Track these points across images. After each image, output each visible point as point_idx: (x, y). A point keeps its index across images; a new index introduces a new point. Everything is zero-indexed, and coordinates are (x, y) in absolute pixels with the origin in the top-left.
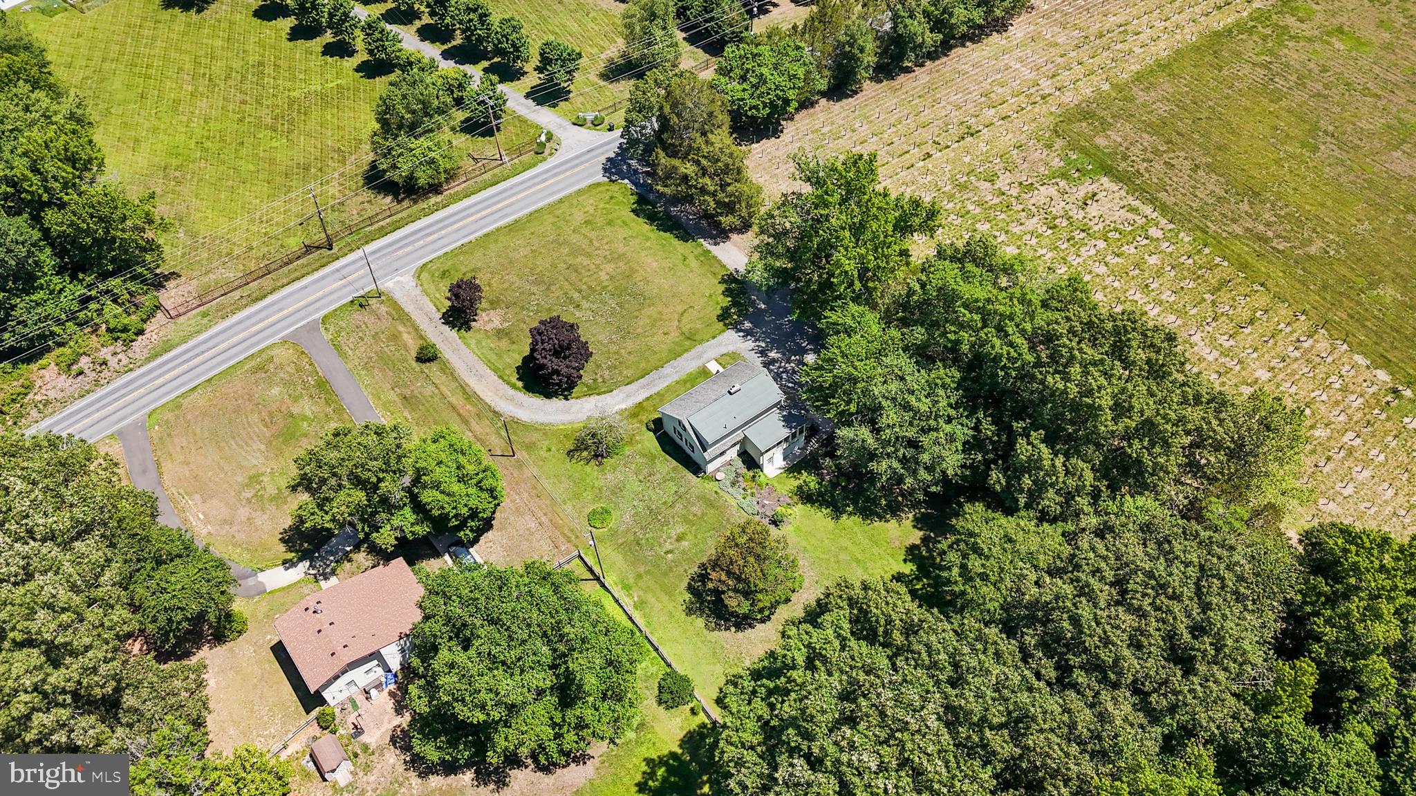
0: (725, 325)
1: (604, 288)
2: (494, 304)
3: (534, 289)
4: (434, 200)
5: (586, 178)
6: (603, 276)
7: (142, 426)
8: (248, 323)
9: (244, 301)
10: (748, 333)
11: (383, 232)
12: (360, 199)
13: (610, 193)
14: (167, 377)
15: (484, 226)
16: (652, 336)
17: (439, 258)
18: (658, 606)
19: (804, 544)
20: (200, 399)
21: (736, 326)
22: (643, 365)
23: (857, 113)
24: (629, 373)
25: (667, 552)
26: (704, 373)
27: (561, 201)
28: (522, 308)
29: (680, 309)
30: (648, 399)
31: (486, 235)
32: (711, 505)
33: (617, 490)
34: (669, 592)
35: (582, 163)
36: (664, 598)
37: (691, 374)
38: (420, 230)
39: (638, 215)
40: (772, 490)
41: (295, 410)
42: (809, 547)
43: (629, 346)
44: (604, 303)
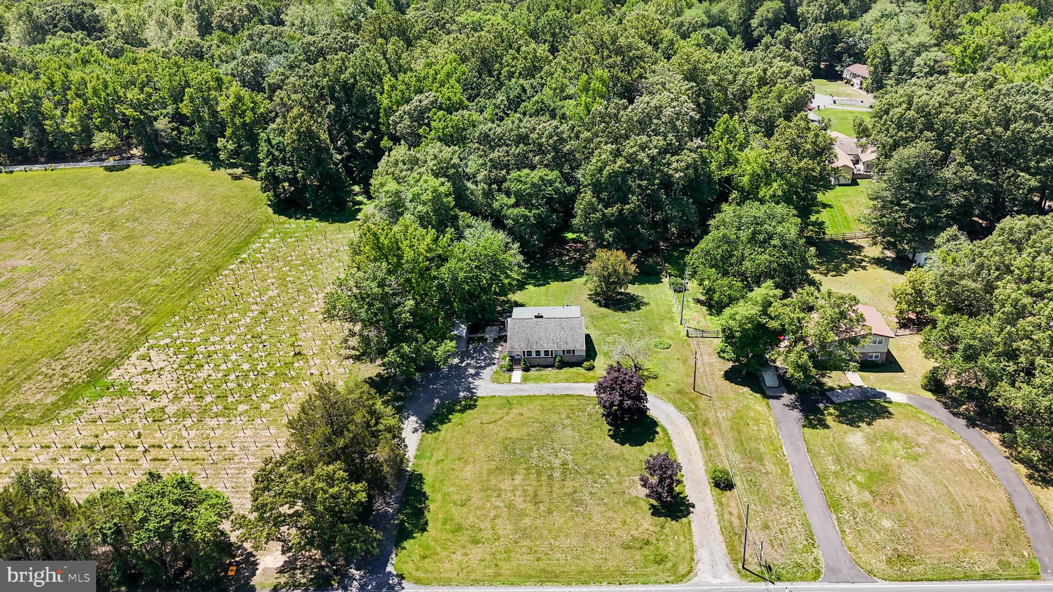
0: (476, 401)
1: (528, 469)
3: (587, 497)
6: (518, 479)
10: (469, 389)
16: (532, 417)
21: (472, 396)
22: (559, 401)
26: (526, 380)
37: (534, 382)
43: (554, 418)
44: (541, 458)
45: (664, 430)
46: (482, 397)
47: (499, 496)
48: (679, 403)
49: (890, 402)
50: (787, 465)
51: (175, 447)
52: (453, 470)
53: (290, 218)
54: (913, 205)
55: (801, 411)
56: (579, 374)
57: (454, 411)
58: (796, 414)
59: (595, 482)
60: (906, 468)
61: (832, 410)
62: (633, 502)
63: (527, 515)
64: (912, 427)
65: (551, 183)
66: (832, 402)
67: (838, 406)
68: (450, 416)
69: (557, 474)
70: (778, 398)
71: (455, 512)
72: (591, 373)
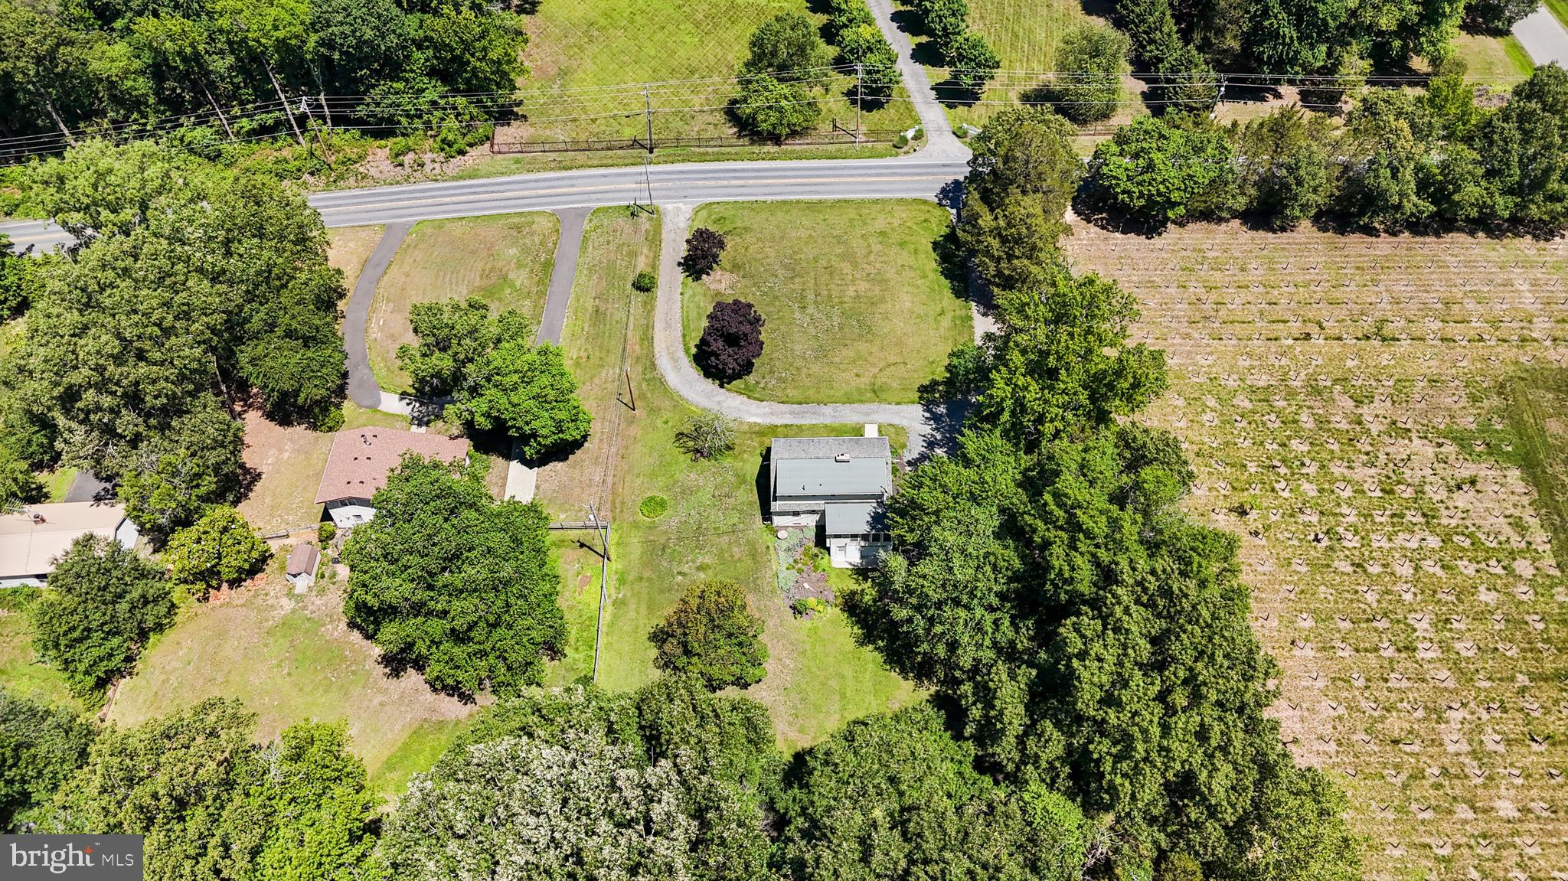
0: (921, 398)
1: (842, 303)
2: (736, 267)
3: (781, 272)
4: (770, 148)
5: (916, 190)
6: (851, 292)
7: (406, 229)
8: (542, 184)
9: (553, 165)
10: (935, 418)
11: (703, 158)
12: (711, 119)
13: (927, 216)
14: (454, 199)
15: (789, 193)
16: (844, 371)
17: (728, 203)
18: (633, 614)
19: (808, 647)
20: (458, 230)
21: (928, 405)
22: (811, 392)
23: (1265, 252)
24: (791, 392)
25: (680, 573)
26: (858, 431)
27: (876, 202)
28: (755, 284)
29: (892, 359)
30: (786, 426)
31: (784, 202)
32: (753, 556)
33: (687, 492)
34: (651, 609)
35: (928, 174)
36: (643, 610)
37: (845, 425)
38: (735, 171)
39: (934, 249)
40: (824, 579)
41: (512, 275)
42: (809, 653)
43: (815, 368)
44: (829, 317)
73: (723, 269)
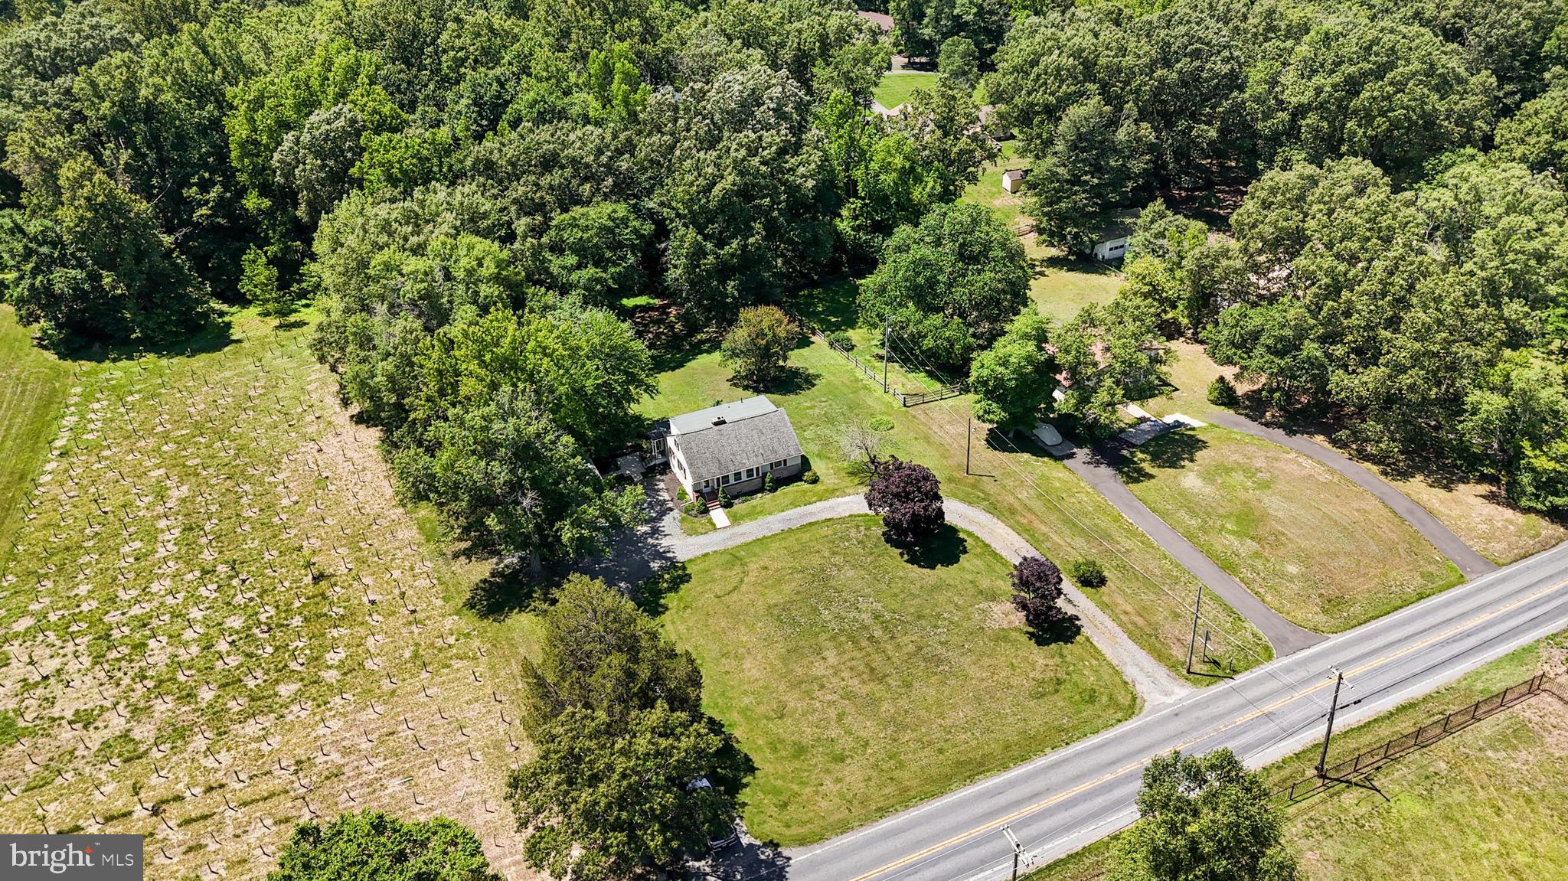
0: (684, 568)
1: (833, 638)
3: (941, 650)
6: (831, 656)
10: (660, 556)
16: (783, 568)
18: (843, 379)
21: (673, 564)
22: (805, 536)
25: (826, 401)
26: (735, 519)
28: (958, 623)
30: (810, 503)
34: (831, 383)
36: (836, 381)
37: (751, 519)
43: (816, 561)
44: (839, 618)
45: (970, 534)
46: (690, 561)
47: (822, 687)
48: (961, 495)
49: (1193, 429)
50: (1143, 535)
51: (211, 789)
52: (727, 673)
53: (100, 361)
54: (1096, 181)
55: (1109, 465)
56: (805, 492)
57: (661, 592)
58: (1105, 471)
59: (936, 627)
60: (1266, 500)
61: (1140, 455)
62: (1002, 637)
63: (880, 700)
64: (1236, 451)
65: (625, 221)
66: (1134, 446)
67: (1144, 447)
68: (662, 601)
69: (878, 633)
70: (1071, 456)
71: (777, 728)
72: (819, 487)
73: (1016, 629)
